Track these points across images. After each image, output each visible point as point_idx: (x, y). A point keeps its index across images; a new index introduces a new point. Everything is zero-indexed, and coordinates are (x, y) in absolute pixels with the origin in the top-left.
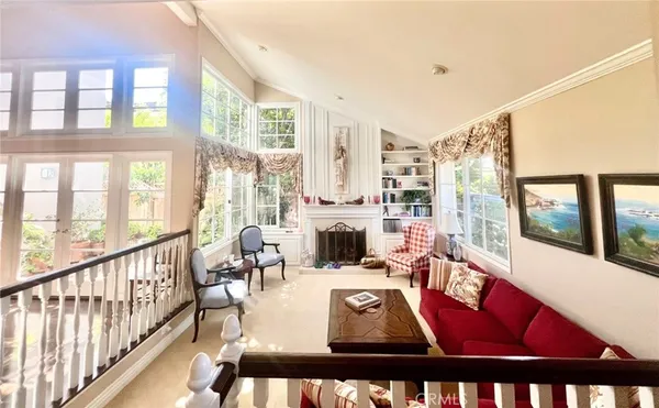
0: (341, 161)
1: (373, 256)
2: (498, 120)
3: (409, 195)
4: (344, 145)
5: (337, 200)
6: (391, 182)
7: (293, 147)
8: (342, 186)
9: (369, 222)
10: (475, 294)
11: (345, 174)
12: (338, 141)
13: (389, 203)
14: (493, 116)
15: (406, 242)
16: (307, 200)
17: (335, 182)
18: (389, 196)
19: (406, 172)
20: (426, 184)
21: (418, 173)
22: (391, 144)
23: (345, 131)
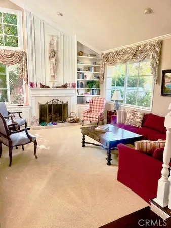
0: (53, 60)
1: (72, 117)
2: (157, 43)
3: (90, 83)
4: (55, 49)
5: (51, 85)
6: (81, 75)
7: (17, 46)
8: (54, 76)
9: (70, 98)
10: (140, 121)
11: (55, 68)
12: (51, 45)
13: (80, 88)
14: (154, 40)
15: (90, 107)
16: (32, 85)
17: (49, 73)
18: (80, 84)
19: (88, 69)
20: (98, 77)
21: (95, 71)
22: (81, 52)
23: (55, 39)
